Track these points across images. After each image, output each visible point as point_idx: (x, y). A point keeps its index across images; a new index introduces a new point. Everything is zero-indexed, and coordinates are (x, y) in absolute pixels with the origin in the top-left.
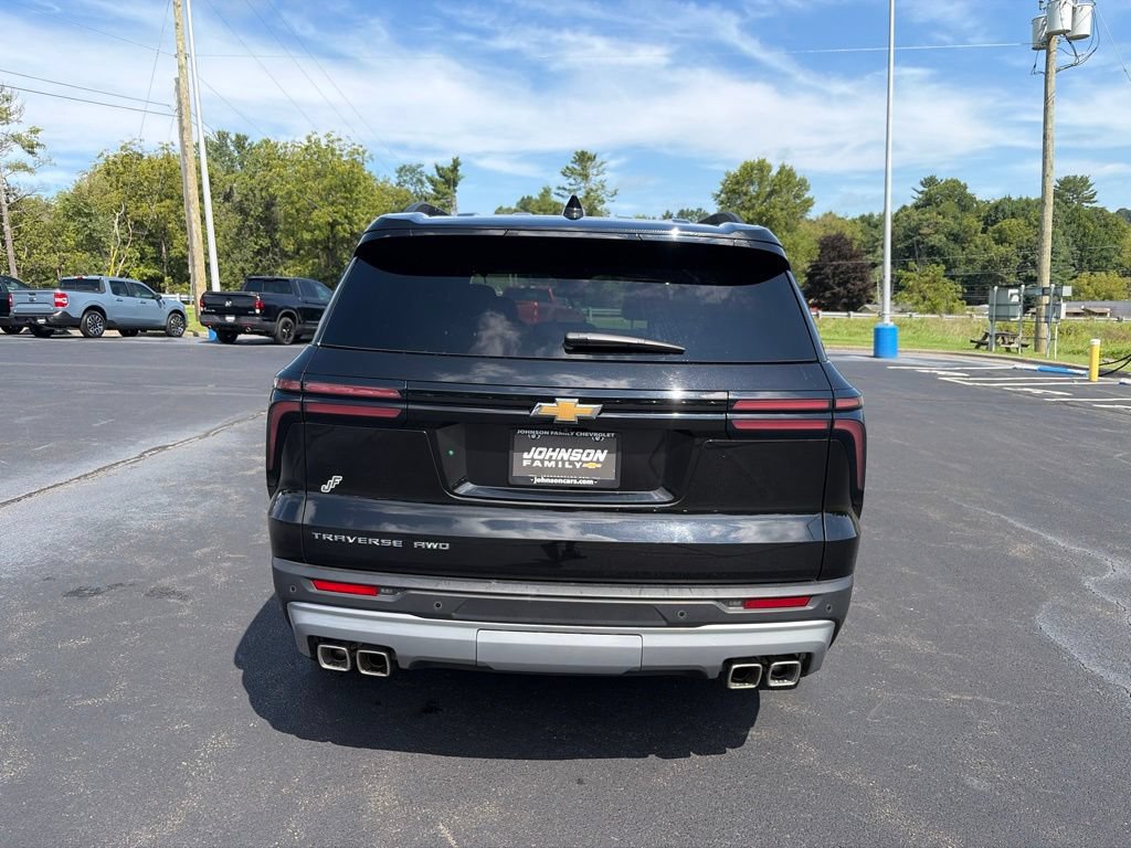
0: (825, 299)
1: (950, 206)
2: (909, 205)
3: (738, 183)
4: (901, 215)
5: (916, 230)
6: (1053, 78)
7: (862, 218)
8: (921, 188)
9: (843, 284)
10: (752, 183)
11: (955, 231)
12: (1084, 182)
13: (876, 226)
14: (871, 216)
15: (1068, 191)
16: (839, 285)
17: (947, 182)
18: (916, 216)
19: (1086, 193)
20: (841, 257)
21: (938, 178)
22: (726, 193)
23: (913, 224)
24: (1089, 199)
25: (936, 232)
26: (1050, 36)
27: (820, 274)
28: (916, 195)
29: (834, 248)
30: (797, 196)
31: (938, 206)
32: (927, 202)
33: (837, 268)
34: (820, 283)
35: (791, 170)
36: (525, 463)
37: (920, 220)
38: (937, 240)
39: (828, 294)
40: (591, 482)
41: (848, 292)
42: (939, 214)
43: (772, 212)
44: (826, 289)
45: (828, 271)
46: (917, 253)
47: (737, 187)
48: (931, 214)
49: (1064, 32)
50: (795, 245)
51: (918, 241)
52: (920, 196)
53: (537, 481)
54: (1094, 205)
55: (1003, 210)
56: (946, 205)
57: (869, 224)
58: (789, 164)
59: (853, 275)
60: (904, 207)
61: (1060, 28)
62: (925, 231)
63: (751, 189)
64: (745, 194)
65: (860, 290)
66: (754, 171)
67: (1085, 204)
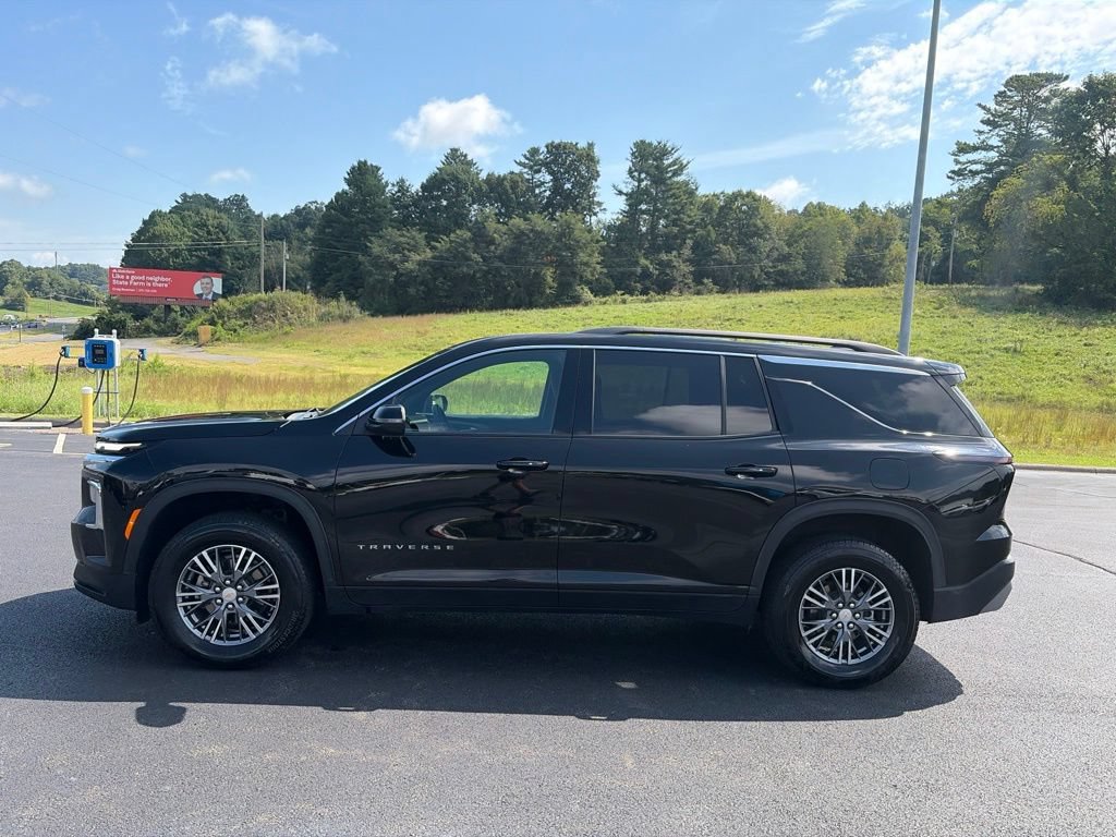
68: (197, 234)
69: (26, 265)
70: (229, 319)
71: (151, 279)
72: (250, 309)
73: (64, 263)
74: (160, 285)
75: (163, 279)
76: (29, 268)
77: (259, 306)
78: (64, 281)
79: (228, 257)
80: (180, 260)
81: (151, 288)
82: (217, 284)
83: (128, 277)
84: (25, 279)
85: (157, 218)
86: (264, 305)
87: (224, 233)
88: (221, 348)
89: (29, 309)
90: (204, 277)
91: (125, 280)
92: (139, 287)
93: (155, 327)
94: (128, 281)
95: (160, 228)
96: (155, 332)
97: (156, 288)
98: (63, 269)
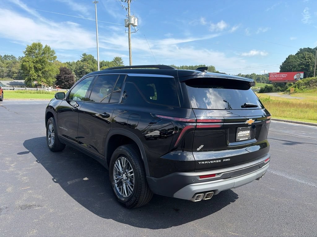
0: (62, 85)
1: (90, 61)
2: (80, 60)
3: (32, 49)
4: (78, 63)
5: (82, 67)
6: (131, 34)
7: (67, 63)
8: (82, 56)
9: (67, 81)
10: (36, 49)
11: (92, 68)
12: (120, 58)
13: (71, 66)
14: (70, 62)
15: (117, 60)
16: (66, 81)
17: (89, 55)
18: (82, 63)
19: (121, 61)
20: (66, 74)
21: (87, 54)
22: (28, 52)
23: (82, 66)
24: (122, 63)
25: (88, 68)
26: (129, 24)
27: (60, 78)
28: (81, 58)
29: (64, 71)
30: (52, 55)
31: (87, 61)
32: (84, 60)
33: (65, 77)
34: (61, 81)
35: (49, 47)
36: (238, 136)
37: (83, 65)
38: (88, 70)
39: (63, 84)
40: (247, 138)
41: (69, 84)
42: (88, 63)
43: (44, 59)
44: (62, 83)
45: (63, 77)
46: (83, 73)
47: (32, 50)
48: (85, 63)
49: (132, 24)
50: (53, 70)
51: (83, 70)
52: (83, 58)
53: (240, 140)
54: (123, 64)
55: (103, 64)
56: (89, 61)
57: (69, 65)
58: (48, 45)
59: (70, 79)
60: (78, 61)
61: (132, 23)
62: (84, 68)
63: (36, 51)
64: (34, 53)
65: (72, 83)
66: (37, 46)
67: (121, 64)
68: (302, 60)
69: (257, 74)
70: (301, 86)
71: (281, 75)
72: (309, 82)
73: (267, 73)
74: (284, 77)
75: (285, 75)
76: (257, 75)
77: (312, 81)
78: (266, 78)
79: (311, 67)
80: (295, 69)
81: (281, 78)
82: (302, 75)
83: (274, 75)
84: (256, 78)
85: (290, 57)
86: (314, 81)
87: (311, 59)
88: (296, 94)
89: (256, 86)
90: (298, 73)
91: (274, 76)
92: (277, 78)
93: (281, 89)
94: (275, 76)
95: (291, 60)
96: (280, 90)
97: (282, 78)
98: (266, 75)
